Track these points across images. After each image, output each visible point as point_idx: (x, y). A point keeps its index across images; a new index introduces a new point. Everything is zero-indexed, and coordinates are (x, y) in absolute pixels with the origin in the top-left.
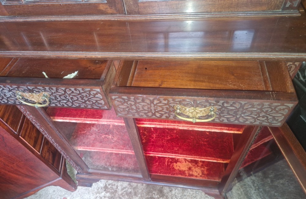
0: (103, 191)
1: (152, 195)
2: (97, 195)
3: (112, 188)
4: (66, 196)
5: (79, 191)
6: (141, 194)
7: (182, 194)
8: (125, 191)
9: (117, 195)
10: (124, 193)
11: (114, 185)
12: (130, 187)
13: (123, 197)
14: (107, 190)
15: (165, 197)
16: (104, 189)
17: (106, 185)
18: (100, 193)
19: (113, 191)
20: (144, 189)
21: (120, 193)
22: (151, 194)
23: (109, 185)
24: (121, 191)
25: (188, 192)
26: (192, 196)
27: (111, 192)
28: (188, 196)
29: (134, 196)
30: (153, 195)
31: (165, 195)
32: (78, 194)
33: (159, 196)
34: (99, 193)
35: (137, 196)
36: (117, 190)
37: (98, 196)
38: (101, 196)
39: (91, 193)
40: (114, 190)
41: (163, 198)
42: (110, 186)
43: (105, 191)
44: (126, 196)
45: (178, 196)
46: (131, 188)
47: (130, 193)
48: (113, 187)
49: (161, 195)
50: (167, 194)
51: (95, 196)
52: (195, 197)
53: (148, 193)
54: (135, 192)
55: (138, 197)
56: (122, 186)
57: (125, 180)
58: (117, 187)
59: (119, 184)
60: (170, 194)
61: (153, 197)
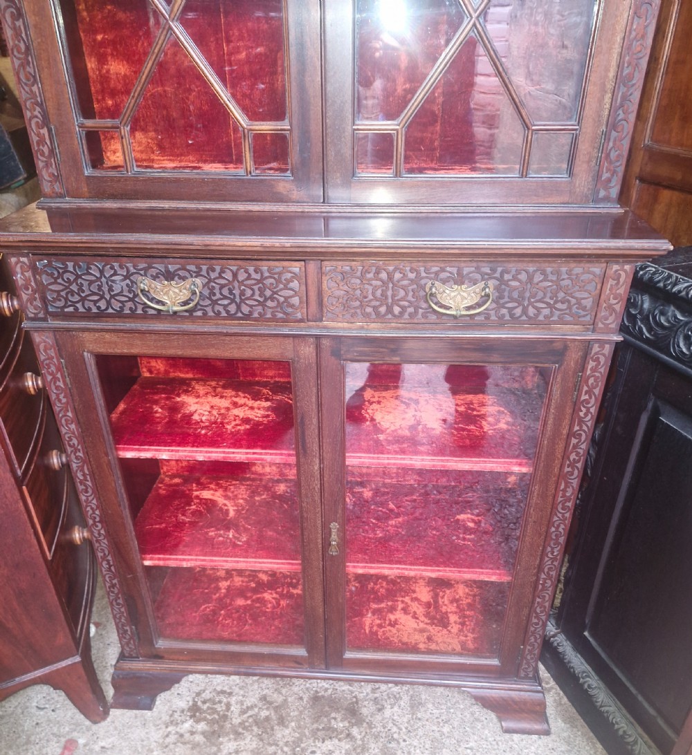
0: (188, 718)
1: (330, 723)
2: (170, 729)
3: (215, 711)
4: (75, 734)
5: (113, 722)
6: (298, 721)
7: (410, 716)
8: (251, 716)
9: (228, 726)
10: (247, 721)
11: (220, 702)
12: (265, 705)
13: (247, 730)
14: (198, 714)
15: (365, 725)
16: (189, 714)
17: (195, 704)
18: (177, 724)
19: (217, 717)
20: (305, 708)
21: (236, 721)
22: (325, 720)
23: (204, 702)
24: (240, 716)
25: (425, 711)
26: (440, 720)
27: (211, 720)
28: (427, 720)
29: (276, 727)
30: (333, 721)
31: (364, 721)
32: (111, 728)
33: (349, 722)
34: (174, 723)
35: (287, 727)
36: (229, 714)
37: (173, 732)
38: (182, 731)
39: (151, 725)
40: (219, 715)
41: (359, 727)
42: (207, 705)
43: (191, 717)
44: (255, 729)
45: (400, 721)
46: (268, 709)
47: (267, 719)
48: (215, 706)
49: (353, 721)
50: (371, 717)
51: (163, 731)
52: (446, 722)
53: (317, 719)
54: (282, 715)
55: (290, 729)
56: (243, 705)
57: (257, 671)
58: (228, 705)
59: (234, 699)
60: (379, 717)
61: (333, 728)
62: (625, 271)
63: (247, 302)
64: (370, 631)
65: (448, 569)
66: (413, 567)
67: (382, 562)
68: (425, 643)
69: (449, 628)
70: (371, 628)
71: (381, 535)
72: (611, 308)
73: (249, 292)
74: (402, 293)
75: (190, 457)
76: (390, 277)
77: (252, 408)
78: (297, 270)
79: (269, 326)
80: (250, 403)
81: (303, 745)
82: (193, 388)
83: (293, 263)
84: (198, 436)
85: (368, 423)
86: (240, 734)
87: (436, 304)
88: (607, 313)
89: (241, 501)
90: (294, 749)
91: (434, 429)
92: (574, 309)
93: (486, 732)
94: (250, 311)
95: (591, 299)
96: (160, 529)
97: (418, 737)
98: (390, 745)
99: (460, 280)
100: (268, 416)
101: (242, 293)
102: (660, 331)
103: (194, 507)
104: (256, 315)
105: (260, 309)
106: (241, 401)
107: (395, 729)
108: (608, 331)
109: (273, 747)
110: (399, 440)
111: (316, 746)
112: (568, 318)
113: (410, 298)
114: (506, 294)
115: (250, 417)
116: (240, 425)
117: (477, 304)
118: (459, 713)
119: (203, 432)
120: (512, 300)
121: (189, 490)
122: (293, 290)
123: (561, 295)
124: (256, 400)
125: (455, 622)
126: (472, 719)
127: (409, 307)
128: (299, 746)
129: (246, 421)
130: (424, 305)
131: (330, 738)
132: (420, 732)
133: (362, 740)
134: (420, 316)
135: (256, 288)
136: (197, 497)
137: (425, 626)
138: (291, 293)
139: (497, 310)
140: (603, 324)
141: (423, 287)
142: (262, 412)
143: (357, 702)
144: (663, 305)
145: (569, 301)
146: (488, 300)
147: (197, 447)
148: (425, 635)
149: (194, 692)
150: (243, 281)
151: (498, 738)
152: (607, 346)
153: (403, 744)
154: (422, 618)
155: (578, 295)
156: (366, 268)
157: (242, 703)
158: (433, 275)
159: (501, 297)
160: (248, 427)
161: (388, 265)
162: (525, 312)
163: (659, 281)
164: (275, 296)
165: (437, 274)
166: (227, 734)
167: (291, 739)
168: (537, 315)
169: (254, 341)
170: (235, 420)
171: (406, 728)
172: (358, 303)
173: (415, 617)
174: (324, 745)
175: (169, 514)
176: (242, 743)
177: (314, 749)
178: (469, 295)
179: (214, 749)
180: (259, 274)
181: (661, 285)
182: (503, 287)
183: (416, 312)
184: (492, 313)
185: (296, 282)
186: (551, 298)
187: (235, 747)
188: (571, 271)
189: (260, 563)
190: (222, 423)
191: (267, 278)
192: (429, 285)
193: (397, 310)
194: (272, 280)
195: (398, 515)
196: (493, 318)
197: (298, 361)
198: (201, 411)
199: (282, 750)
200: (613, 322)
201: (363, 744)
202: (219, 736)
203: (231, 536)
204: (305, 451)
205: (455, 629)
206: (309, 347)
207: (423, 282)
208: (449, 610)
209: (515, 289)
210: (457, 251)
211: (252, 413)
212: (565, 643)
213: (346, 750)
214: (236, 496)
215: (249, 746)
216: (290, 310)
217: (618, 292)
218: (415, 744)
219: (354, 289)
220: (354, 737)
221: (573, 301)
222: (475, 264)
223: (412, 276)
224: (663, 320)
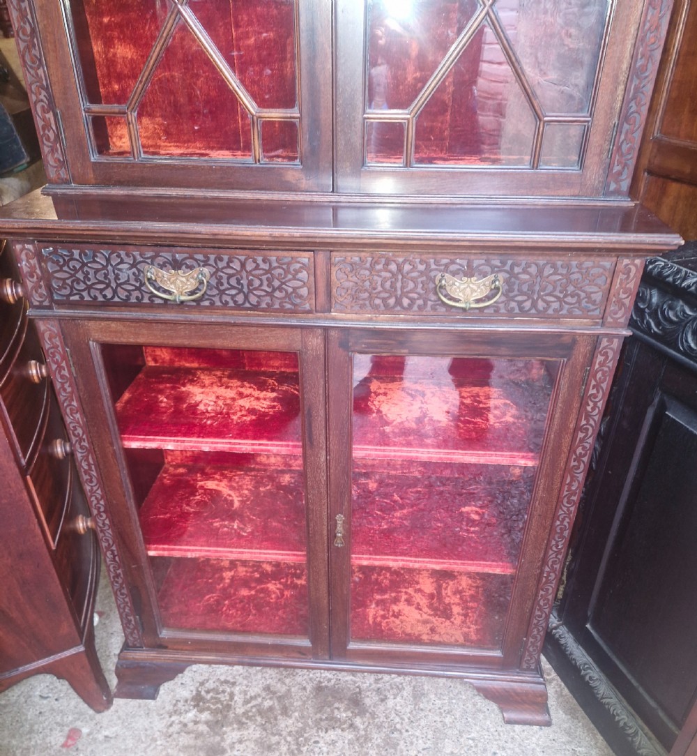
0: (191, 708)
1: (333, 713)
2: (173, 718)
3: (218, 701)
4: (78, 724)
5: (117, 711)
6: (302, 711)
7: (413, 706)
8: (254, 706)
9: (231, 715)
10: (251, 711)
11: (224, 692)
12: (268, 694)
13: (251, 720)
14: (201, 704)
15: (368, 715)
16: (192, 703)
17: (199, 693)
18: (181, 713)
19: (221, 707)
20: (308, 698)
21: (240, 711)
22: (329, 710)
23: (208, 692)
24: (243, 705)
25: (428, 702)
26: (442, 711)
27: (215, 709)
28: (430, 711)
30: (336, 711)
31: (367, 711)
32: (115, 718)
33: (352, 712)
34: (178, 712)
35: (290, 717)
36: (233, 703)
37: (177, 721)
38: (185, 721)
39: (155, 714)
40: (222, 704)
41: (362, 718)
42: (211, 694)
43: (194, 707)
44: (259, 719)
45: (403, 711)
46: (271, 699)
47: (271, 709)
48: (219, 696)
49: (356, 711)
50: (374, 707)
51: (167, 720)
52: (448, 713)
53: (320, 709)
54: (285, 705)
55: (293, 719)
56: (246, 694)
57: (262, 661)
58: (232, 695)
59: (237, 688)
60: (382, 708)
61: (336, 718)
62: (636, 266)
63: (255, 292)
64: (374, 622)
65: (452, 561)
66: (417, 559)
67: (387, 554)
68: (428, 634)
69: (452, 620)
70: (375, 618)
71: (385, 527)
72: (620, 303)
73: (257, 283)
74: (411, 285)
75: (196, 447)
76: (400, 269)
77: (258, 399)
78: (306, 260)
79: (277, 317)
80: (256, 393)
81: (306, 735)
82: (199, 378)
83: (301, 253)
84: (203, 427)
85: (374, 415)
86: (243, 723)
87: (445, 296)
88: (617, 308)
89: (246, 492)
90: (297, 739)
91: (439, 422)
92: (584, 303)
93: (488, 722)
94: (258, 302)
95: (601, 294)
96: (165, 520)
97: (420, 727)
98: (393, 736)
99: (470, 272)
100: (274, 407)
101: (250, 283)
102: (668, 326)
103: (198, 497)
104: (264, 305)
105: (268, 299)
106: (246, 391)
107: (397, 719)
108: (616, 325)
109: (277, 737)
110: (406, 432)
111: (319, 736)
112: (577, 312)
113: (419, 290)
114: (516, 287)
115: (256, 407)
116: (246, 416)
117: (486, 297)
118: (461, 704)
119: (209, 422)
120: (521, 293)
121: (194, 480)
122: (301, 281)
123: (571, 289)
124: (262, 391)
125: (458, 614)
126: (474, 710)
127: (418, 299)
128: (302, 736)
129: (251, 411)
130: (433, 297)
131: (334, 728)
132: (423, 723)
133: (365, 730)
134: (429, 308)
135: (264, 278)
136: (202, 487)
137: (428, 617)
138: (300, 283)
139: (506, 303)
140: (612, 318)
141: (433, 280)
142: (267, 403)
143: (360, 693)
144: (672, 300)
145: (579, 296)
146: (497, 293)
147: (203, 437)
148: (429, 626)
149: (197, 682)
150: (251, 271)
151: (500, 729)
152: (616, 341)
153: (405, 734)
154: (426, 610)
155: (588, 289)
156: (375, 259)
157: (245, 693)
158: (442, 268)
159: (510, 290)
160: (254, 417)
161: (398, 256)
162: (534, 305)
163: (668, 276)
164: (284, 286)
165: (447, 266)
166: (231, 724)
167: (294, 729)
168: (546, 309)
169: (262, 332)
170: (241, 411)
171: (409, 719)
172: (366, 295)
173: (418, 608)
174: (327, 735)
175: (173, 504)
176: (246, 733)
177: (317, 739)
178: (479, 287)
179: (218, 738)
180: (268, 264)
181: (670, 279)
182: (513, 280)
183: (425, 304)
184: (502, 306)
185: (305, 272)
186: (561, 292)
187: (239, 737)
188: (581, 264)
189: (265, 554)
190: (228, 414)
191: (275, 268)
192: (439, 277)
193: (406, 302)
194: (280, 271)
195: (402, 507)
196: (503, 311)
197: (306, 353)
198: (207, 402)
199: (285, 740)
200: (622, 316)
201: (366, 735)
202: (223, 726)
203: (235, 527)
204: (312, 443)
205: (458, 620)
206: (317, 338)
207: (432, 274)
208: (452, 602)
209: (525, 282)
210: (467, 244)
211: (258, 403)
212: (567, 635)
213: (349, 740)
214: (241, 486)
215: (252, 736)
216: (298, 301)
217: (628, 286)
218: (417, 734)
219: (364, 281)
220: (357, 727)
221: (583, 295)
222: (485, 257)
223: (422, 267)
224: (671, 314)
